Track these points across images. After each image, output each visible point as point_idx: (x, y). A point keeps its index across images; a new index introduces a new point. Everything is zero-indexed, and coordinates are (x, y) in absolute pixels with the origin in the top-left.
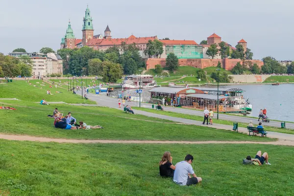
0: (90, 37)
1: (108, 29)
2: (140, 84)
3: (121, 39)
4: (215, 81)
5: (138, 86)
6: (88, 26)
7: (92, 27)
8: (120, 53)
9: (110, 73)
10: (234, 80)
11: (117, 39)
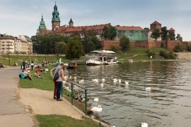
0: (57, 27)
1: (71, 22)
2: (105, 60)
3: (82, 27)
4: (163, 58)
5: (103, 62)
6: (56, 19)
7: (59, 19)
8: (81, 37)
9: (73, 50)
10: (178, 57)
11: (79, 27)
